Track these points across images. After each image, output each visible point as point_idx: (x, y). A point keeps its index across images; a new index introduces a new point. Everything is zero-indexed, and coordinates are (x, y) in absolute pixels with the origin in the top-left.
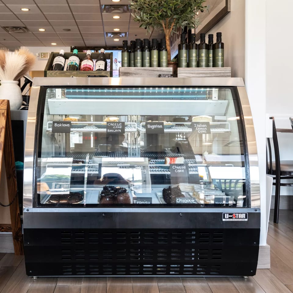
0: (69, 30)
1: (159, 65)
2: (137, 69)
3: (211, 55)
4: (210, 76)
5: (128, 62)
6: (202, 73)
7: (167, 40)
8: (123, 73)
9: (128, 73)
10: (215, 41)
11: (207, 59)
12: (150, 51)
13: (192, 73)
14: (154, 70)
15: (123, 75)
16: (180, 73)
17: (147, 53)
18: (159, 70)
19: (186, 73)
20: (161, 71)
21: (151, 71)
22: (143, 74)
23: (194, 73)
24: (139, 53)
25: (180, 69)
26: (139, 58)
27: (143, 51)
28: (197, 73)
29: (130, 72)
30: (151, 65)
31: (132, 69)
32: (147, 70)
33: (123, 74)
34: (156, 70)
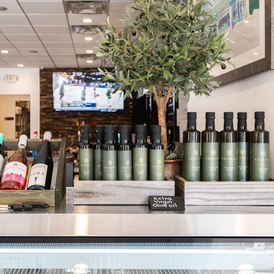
0: (36, 52)
1: (149, 177)
2: (108, 185)
3: (243, 152)
4: (247, 198)
5: (90, 167)
6: (231, 193)
7: (161, 116)
8: (80, 192)
9: (90, 193)
10: (251, 127)
11: (236, 160)
12: (132, 147)
13: (213, 193)
14: (140, 186)
15: (80, 197)
16: (190, 193)
17: (126, 154)
18: (150, 186)
19: (202, 193)
20: (154, 188)
21: (134, 189)
22: (119, 195)
23: (217, 193)
24: (111, 154)
25: (190, 185)
26: (111, 164)
27: (118, 148)
28: (222, 193)
29: (94, 190)
30: (133, 177)
31: (98, 184)
32: (127, 186)
33: (81, 194)
34: (144, 186)
